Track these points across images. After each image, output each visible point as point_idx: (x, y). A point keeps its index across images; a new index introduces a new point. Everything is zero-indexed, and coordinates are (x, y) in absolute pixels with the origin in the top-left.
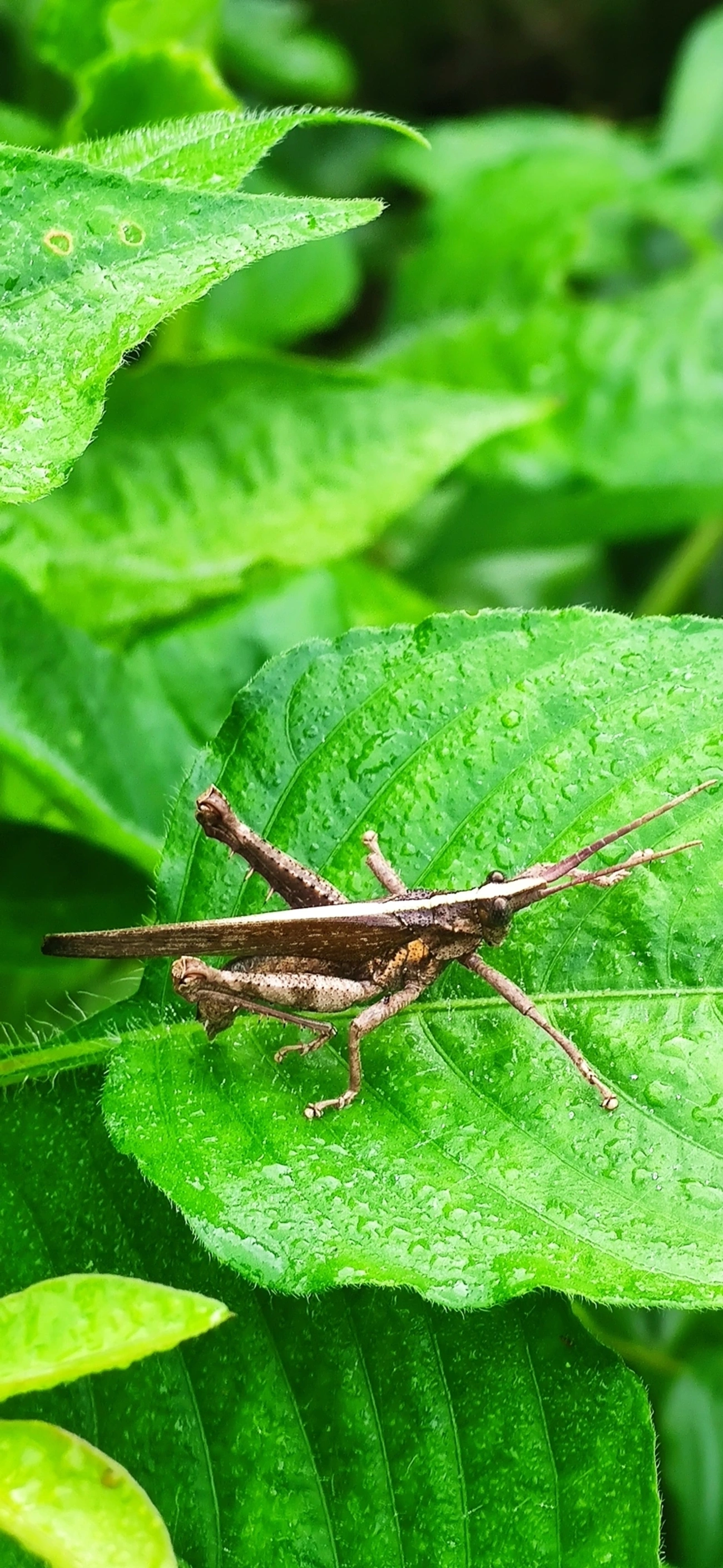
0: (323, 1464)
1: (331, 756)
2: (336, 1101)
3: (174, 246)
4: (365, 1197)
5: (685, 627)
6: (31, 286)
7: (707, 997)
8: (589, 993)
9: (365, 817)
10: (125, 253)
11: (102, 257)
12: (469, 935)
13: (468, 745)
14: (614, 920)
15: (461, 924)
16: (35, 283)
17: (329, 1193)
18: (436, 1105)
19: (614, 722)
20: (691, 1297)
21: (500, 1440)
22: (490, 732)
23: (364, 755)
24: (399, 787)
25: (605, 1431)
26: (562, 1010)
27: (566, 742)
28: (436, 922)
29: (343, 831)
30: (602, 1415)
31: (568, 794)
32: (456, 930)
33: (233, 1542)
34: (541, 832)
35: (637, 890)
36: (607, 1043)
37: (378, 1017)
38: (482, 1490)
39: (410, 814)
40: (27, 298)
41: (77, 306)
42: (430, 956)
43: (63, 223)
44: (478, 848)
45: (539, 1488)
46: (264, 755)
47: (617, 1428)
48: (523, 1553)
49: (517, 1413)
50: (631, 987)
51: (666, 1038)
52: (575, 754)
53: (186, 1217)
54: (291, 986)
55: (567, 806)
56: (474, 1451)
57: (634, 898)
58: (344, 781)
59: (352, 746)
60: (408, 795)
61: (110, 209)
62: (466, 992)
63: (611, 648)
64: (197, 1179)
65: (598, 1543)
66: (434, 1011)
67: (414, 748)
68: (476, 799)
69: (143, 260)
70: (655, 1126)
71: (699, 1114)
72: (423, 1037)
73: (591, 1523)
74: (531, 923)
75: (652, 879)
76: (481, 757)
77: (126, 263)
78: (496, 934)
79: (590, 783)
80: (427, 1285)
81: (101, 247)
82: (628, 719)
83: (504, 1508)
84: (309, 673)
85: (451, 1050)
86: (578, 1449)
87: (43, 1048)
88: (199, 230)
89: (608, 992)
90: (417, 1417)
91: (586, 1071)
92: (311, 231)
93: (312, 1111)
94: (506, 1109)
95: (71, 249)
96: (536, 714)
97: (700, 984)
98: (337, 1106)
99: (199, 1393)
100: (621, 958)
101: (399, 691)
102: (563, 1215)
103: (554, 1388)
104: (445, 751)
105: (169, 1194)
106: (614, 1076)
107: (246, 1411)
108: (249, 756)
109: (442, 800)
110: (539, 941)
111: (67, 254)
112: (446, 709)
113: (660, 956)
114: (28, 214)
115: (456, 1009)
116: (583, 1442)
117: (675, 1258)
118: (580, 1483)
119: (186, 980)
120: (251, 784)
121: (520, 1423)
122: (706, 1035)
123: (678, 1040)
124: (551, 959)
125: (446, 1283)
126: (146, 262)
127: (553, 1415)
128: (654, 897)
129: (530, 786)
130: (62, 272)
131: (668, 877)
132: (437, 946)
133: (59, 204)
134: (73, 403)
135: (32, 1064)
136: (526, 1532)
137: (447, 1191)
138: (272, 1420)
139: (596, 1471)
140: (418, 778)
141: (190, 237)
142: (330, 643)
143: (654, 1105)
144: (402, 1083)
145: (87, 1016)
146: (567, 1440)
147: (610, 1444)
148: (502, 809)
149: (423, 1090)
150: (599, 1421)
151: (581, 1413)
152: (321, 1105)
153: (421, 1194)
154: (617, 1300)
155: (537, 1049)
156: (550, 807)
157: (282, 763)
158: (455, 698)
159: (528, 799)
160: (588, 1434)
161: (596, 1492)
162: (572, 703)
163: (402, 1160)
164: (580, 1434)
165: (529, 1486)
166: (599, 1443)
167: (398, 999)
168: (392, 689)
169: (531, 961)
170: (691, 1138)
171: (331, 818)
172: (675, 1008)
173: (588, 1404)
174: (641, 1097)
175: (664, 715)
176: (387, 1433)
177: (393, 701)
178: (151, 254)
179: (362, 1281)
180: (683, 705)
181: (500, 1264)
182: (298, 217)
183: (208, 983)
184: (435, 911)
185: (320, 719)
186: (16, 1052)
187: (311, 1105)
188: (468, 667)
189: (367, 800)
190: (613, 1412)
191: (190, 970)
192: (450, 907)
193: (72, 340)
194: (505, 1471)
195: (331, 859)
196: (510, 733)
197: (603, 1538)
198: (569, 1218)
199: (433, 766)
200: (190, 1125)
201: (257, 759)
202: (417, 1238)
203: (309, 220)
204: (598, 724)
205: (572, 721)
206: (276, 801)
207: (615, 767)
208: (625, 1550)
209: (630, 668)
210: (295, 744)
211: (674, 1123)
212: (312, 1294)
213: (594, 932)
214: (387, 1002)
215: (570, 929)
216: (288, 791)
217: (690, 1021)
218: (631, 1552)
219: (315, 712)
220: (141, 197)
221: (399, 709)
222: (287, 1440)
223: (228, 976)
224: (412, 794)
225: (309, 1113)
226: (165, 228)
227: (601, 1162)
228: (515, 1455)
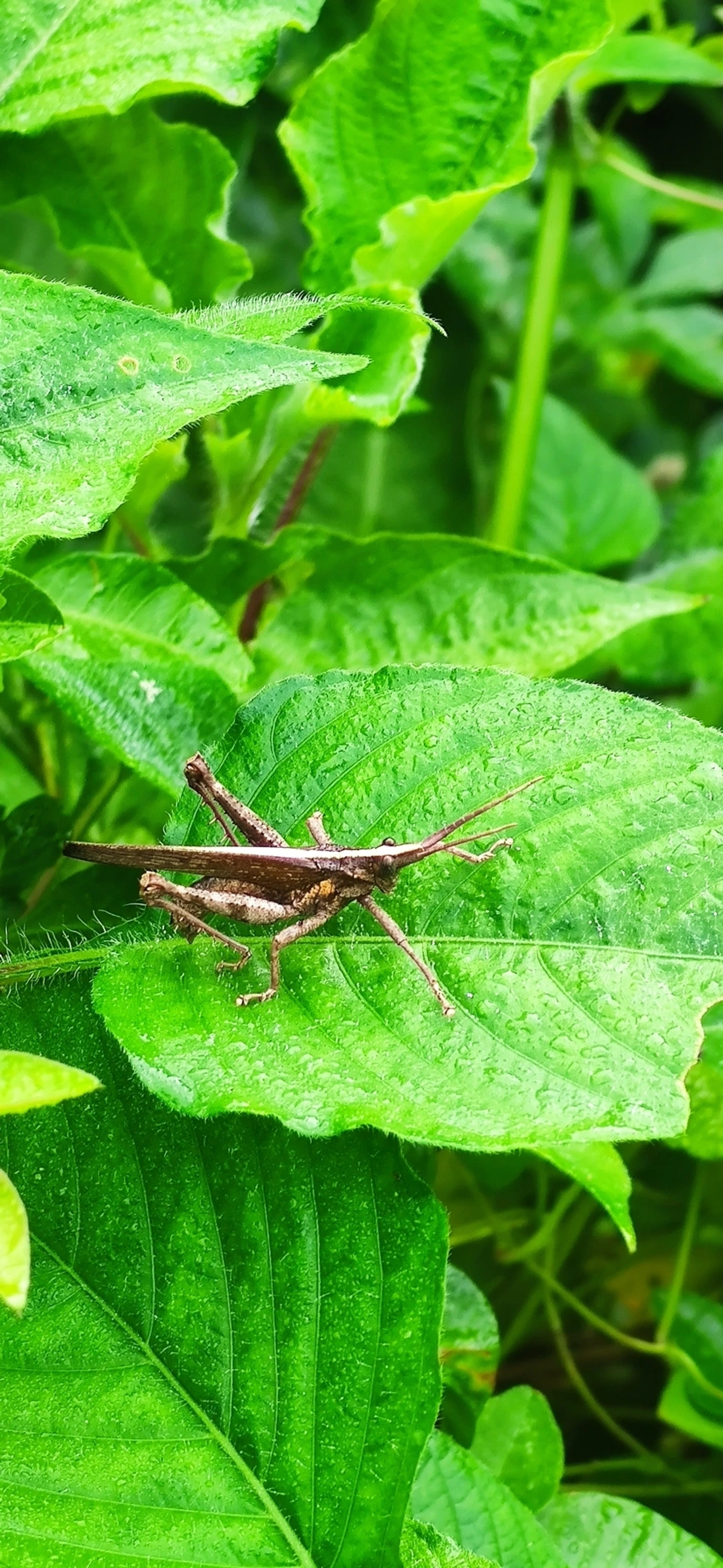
0: (228, 1260)
1: (300, 756)
2: (259, 995)
3: (210, 375)
4: (263, 1058)
5: (567, 688)
6: (105, 395)
7: (535, 948)
8: (452, 938)
9: (318, 803)
10: (174, 376)
11: (158, 378)
12: (364, 881)
13: (397, 757)
14: (480, 888)
15: (359, 873)
16: (108, 392)
17: (236, 1052)
18: (329, 1005)
19: (502, 750)
20: (474, 1143)
21: (347, 1247)
22: (415, 750)
23: (323, 760)
24: (344, 783)
25: (417, 1244)
26: (433, 948)
27: (467, 761)
28: (342, 869)
29: (300, 811)
30: (416, 1232)
31: (462, 798)
32: (355, 876)
33: (160, 1311)
34: (438, 822)
35: (498, 867)
36: (458, 971)
37: (294, 935)
38: (331, 1283)
39: (348, 803)
40: (100, 403)
41: (134, 410)
42: (336, 893)
43: (134, 352)
44: (392, 831)
45: (370, 1283)
46: (253, 753)
47: (425, 1241)
48: (353, 1329)
49: (360, 1228)
50: (484, 936)
51: (500, 972)
52: (471, 769)
53: (130, 1057)
54: (228, 902)
55: (460, 806)
56: (328, 1254)
57: (495, 873)
58: (306, 776)
59: (316, 753)
60: (350, 791)
61: (169, 345)
62: (368, 930)
63: (512, 697)
64: (146, 1035)
65: (404, 1325)
66: (343, 943)
67: (360, 757)
68: (398, 796)
69: (187, 383)
70: (479, 1031)
71: (512, 1024)
72: (333, 959)
73: (401, 1310)
74: (420, 886)
75: (510, 860)
76: (406, 768)
77: (174, 383)
78: (385, 884)
79: (479, 791)
80: (288, 1117)
81: (158, 371)
82: (514, 748)
83: (344, 1297)
84: (295, 698)
85: (350, 970)
86: (397, 1256)
87: (74, 951)
88: (231, 365)
89: (467, 938)
90: (293, 1228)
91: (437, 989)
92: (312, 373)
93: (241, 1001)
94: (379, 1011)
95: (137, 370)
96: (449, 740)
97: (532, 937)
98: (260, 999)
99: (150, 1204)
100: (480, 914)
101: (357, 716)
102: (399, 1083)
103: (386, 1210)
104: (381, 761)
105: (120, 1041)
106: (457, 993)
107: (180, 1220)
108: (243, 754)
109: (373, 793)
110: (423, 898)
111: (133, 373)
112: (387, 731)
113: (506, 915)
114: (110, 344)
115: (359, 943)
116: (402, 1251)
117: (469, 1118)
118: (397, 1281)
119: (149, 889)
120: (241, 773)
121: (362, 1235)
122: (528, 972)
123: (510, 973)
124: (431, 913)
125: (303, 1118)
126: (189, 385)
127: (384, 1230)
128: (508, 874)
129: (436, 790)
130: (129, 387)
131: (521, 860)
132: (341, 886)
133: (132, 338)
134: (117, 476)
135: (64, 962)
136: (357, 1315)
137: (321, 1060)
138: (198, 1226)
139: (408, 1272)
140: (359, 779)
141: (223, 370)
142: (312, 679)
143: (482, 1017)
144: (310, 988)
145: (107, 930)
146: (391, 1249)
147: (419, 1253)
148: (413, 804)
149: (323, 994)
150: (413, 1236)
151: (402, 1230)
152: (248, 997)
153: (302, 1061)
154: (419, 1140)
155: (408, 973)
156: (447, 806)
157: (265, 760)
158: (394, 724)
159: (434, 798)
160: (405, 1245)
161: (406, 1287)
162: (476, 733)
163: (296, 1037)
164: (400, 1245)
165: (363, 1282)
166: (412, 1253)
167: (309, 923)
168: (351, 714)
169: (417, 912)
170: (501, 1040)
171: (293, 802)
172: (511, 953)
173: (407, 1224)
174: (473, 1010)
175: (539, 748)
176: (273, 1238)
177: (351, 723)
178: (193, 379)
179: (242, 1111)
180: (554, 741)
181: (345, 1109)
182: (304, 363)
183: (166, 893)
184: (342, 861)
185: (296, 731)
186: (53, 953)
187: (241, 996)
188: (407, 704)
189: (321, 791)
190: (423, 1230)
191: (152, 882)
192: (353, 859)
193: (127, 433)
194: (347, 1269)
195: (290, 830)
196: (429, 752)
197: (407, 1321)
198: (404, 1086)
199: (371, 771)
200: (151, 1001)
201: (247, 756)
202: (291, 1087)
203: (313, 366)
204: (492, 750)
205: (474, 747)
206: (257, 786)
207: (498, 781)
208: (419, 1329)
209: (522, 712)
210: (276, 748)
211: (491, 1028)
212: (209, 1117)
213: (464, 896)
214: (301, 924)
215: (447, 891)
216: (267, 780)
217: (518, 962)
218: (424, 1331)
219: (294, 726)
220: (192, 339)
221: (353, 729)
222: (206, 1241)
223: (181, 889)
224: (352, 789)
225: (239, 1002)
226: (205, 362)
227: (437, 1052)
228: (355, 1257)
